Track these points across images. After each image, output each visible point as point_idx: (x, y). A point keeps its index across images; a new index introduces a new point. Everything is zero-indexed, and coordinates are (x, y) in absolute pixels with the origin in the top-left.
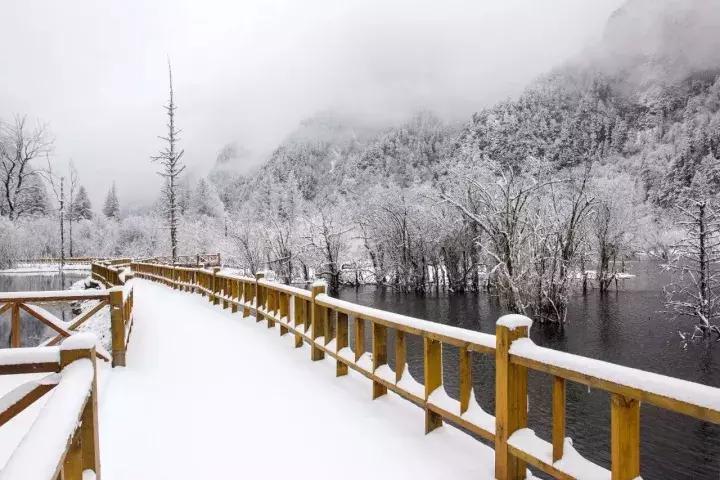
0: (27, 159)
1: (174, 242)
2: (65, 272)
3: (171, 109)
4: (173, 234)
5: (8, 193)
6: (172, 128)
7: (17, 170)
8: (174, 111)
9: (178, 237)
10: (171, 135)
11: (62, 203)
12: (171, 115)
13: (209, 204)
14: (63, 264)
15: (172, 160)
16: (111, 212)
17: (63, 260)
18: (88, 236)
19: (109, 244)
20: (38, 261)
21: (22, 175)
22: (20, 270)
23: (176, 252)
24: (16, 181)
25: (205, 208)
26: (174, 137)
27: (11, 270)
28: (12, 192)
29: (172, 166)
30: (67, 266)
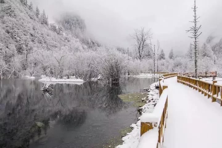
0: (145, 41)
1: (196, 66)
2: (155, 77)
3: (195, 9)
4: (196, 63)
5: (139, 52)
6: (195, 17)
7: (142, 44)
8: (196, 9)
9: (198, 64)
10: (195, 20)
11: (154, 54)
12: (195, 11)
13: (208, 53)
14: (155, 74)
15: (195, 31)
16: (171, 57)
17: (155, 73)
18: (163, 65)
19: (170, 67)
20: (148, 73)
21: (143, 46)
22: (140, 76)
23: (197, 71)
24: (142, 48)
25: (206, 54)
26: (197, 20)
27: (138, 76)
28: (141, 51)
29: (195, 33)
30: (156, 75)
